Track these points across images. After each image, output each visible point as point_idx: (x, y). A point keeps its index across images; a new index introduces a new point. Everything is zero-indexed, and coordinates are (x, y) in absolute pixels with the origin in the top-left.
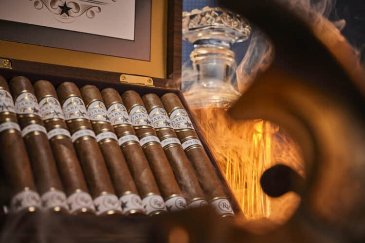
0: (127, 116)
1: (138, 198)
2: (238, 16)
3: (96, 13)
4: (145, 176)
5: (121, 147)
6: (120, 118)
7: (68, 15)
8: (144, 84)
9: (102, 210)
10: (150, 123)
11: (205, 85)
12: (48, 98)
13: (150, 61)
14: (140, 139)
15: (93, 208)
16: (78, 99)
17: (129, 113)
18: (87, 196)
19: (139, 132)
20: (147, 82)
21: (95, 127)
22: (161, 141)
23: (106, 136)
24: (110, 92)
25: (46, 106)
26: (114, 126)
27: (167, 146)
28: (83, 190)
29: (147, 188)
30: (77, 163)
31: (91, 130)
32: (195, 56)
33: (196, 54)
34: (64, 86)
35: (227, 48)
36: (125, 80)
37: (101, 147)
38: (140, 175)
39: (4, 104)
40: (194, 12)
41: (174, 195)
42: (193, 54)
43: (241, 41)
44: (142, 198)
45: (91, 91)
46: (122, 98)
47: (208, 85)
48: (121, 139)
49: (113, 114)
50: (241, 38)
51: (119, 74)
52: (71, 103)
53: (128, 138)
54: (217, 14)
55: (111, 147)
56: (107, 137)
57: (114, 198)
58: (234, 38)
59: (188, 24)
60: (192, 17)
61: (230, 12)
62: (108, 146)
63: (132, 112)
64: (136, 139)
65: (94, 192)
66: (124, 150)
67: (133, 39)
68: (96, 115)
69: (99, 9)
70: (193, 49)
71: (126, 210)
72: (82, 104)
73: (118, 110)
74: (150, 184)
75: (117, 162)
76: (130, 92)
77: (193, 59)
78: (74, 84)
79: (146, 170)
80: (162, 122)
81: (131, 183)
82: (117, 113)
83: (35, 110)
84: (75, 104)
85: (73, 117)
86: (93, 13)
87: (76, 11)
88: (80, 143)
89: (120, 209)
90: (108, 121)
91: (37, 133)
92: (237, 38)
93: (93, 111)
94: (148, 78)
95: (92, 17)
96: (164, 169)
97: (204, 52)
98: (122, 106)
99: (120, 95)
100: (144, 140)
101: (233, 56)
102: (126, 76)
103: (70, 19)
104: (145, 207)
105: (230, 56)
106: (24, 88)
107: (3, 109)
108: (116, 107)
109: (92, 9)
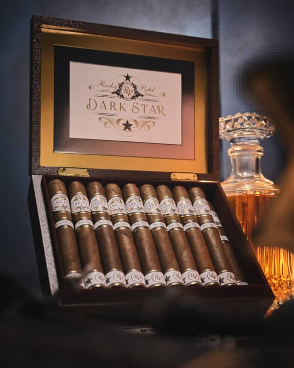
0: (174, 208)
1: (179, 273)
2: (265, 117)
3: (151, 126)
4: (186, 255)
5: (169, 232)
6: (169, 210)
7: (130, 130)
8: (189, 179)
9: (151, 283)
10: (192, 212)
11: (240, 175)
12: (115, 198)
13: (195, 160)
14: (184, 225)
15: (144, 282)
16: (137, 197)
17: (176, 205)
18: (140, 274)
19: (183, 220)
20: (192, 178)
21: (148, 218)
22: (200, 225)
23: (158, 224)
24: (163, 189)
25: (113, 204)
26: (164, 215)
27: (206, 229)
28: (138, 269)
29: (187, 265)
30: (134, 248)
31: (146, 221)
32: (231, 153)
33: (232, 151)
34: (128, 188)
35: (257, 144)
36: (175, 178)
37: (153, 234)
38: (182, 254)
39: (81, 205)
40: (229, 118)
41: (208, 270)
42: (230, 150)
43: (268, 137)
44: (182, 273)
45: (148, 189)
46: (172, 192)
47: (242, 175)
48: (168, 226)
49: (164, 206)
50: (268, 135)
51: (170, 173)
52: (131, 200)
53: (175, 225)
54: (247, 119)
55: (160, 234)
56: (158, 226)
57: (160, 274)
58: (263, 136)
59: (225, 128)
60: (227, 122)
61: (258, 116)
62: (158, 233)
63: (179, 203)
64: (181, 226)
65: (145, 270)
66: (170, 235)
67: (181, 144)
68: (150, 209)
69: (154, 123)
70: (230, 147)
71: (169, 282)
72: (140, 201)
73: (168, 203)
74: (189, 261)
75: (164, 246)
76: (178, 187)
77: (230, 154)
78: (135, 185)
79: (187, 250)
80: (203, 210)
81: (174, 262)
82: (167, 206)
83: (105, 208)
84: (134, 201)
85: (133, 211)
86: (149, 127)
87: (135, 126)
88: (137, 232)
89: (164, 282)
90: (159, 213)
91: (105, 226)
92: (265, 135)
93: (148, 205)
94: (193, 175)
95: (147, 130)
96: (200, 249)
97: (238, 148)
98: (171, 200)
99: (171, 190)
100: (187, 226)
101: (263, 150)
102: (176, 174)
103: (131, 133)
104: (184, 280)
105: (259, 151)
106: (97, 192)
107: (81, 209)
108: (167, 200)
109: (149, 124)
